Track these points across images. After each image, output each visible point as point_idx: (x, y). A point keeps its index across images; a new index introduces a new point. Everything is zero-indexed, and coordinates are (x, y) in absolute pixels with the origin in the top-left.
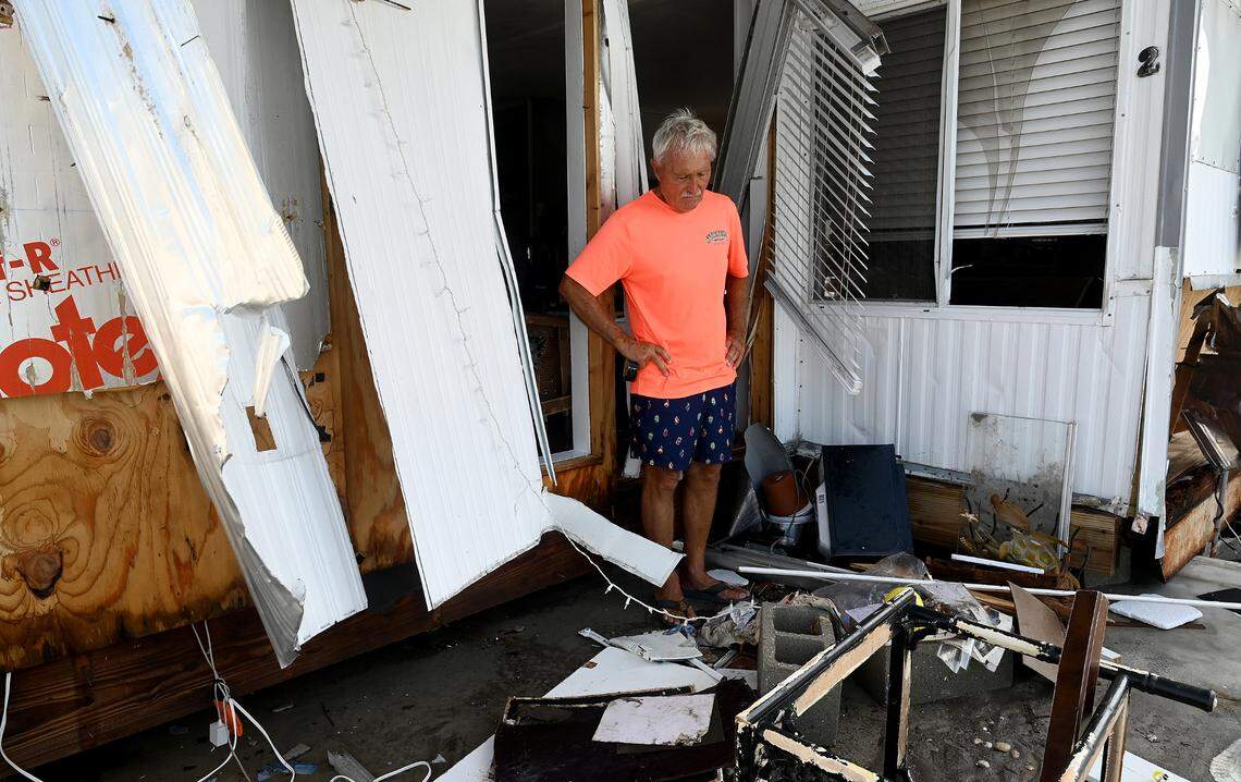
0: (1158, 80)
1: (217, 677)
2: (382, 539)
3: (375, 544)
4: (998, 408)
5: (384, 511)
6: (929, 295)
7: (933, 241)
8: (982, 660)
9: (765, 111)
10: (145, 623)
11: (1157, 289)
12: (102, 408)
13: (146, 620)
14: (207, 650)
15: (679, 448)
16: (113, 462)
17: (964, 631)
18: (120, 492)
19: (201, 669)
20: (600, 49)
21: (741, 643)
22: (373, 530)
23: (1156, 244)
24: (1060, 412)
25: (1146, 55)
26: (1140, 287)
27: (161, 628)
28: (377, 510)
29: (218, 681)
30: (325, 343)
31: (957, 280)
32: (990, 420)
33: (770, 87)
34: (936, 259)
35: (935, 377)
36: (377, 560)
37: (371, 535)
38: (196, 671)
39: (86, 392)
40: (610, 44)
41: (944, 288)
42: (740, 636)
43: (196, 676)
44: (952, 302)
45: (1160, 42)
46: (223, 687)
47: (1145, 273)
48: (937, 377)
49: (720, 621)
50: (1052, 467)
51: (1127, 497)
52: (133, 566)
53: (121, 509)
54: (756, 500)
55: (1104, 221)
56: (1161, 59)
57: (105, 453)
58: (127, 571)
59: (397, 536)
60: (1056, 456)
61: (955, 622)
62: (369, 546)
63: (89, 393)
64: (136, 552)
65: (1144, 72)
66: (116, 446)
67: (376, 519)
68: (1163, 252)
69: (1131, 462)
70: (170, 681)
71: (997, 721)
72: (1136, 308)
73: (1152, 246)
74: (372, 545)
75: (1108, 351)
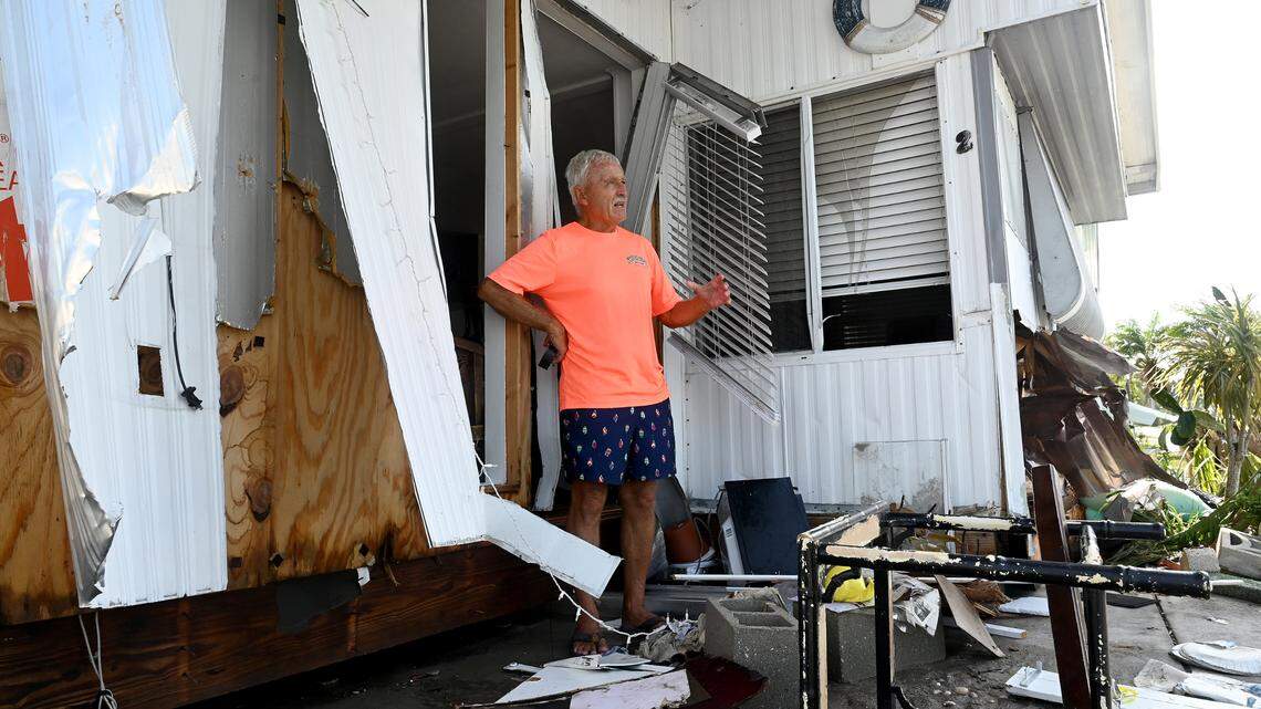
0: (973, 154)
1: (103, 688)
2: (303, 540)
3: (295, 545)
4: (876, 436)
5: (306, 507)
6: (804, 343)
7: (805, 301)
8: (923, 624)
9: (648, 188)
10: (26, 606)
11: (996, 319)
12: (21, 330)
13: (28, 603)
14: (94, 651)
15: (608, 460)
16: (23, 395)
17: (941, 523)
18: (25, 434)
19: (83, 679)
20: (521, 98)
21: (683, 652)
22: (294, 529)
23: (990, 281)
24: (931, 432)
25: (961, 137)
26: (982, 318)
27: (46, 615)
28: (299, 506)
29: (105, 693)
30: (268, 306)
31: (828, 329)
32: (870, 449)
33: (653, 167)
34: (809, 311)
35: (816, 418)
36: (295, 564)
37: (291, 535)
38: (75, 683)
39: (11, 304)
40: (531, 95)
41: (818, 336)
42: (683, 646)
43: (76, 689)
44: (827, 347)
45: (971, 127)
46: (110, 701)
47: (985, 306)
48: (819, 417)
49: (657, 636)
50: (932, 482)
51: (998, 502)
52: (25, 530)
53: (23, 455)
54: (663, 542)
55: (947, 274)
56: (973, 140)
57: (16, 383)
58: (15, 535)
59: (317, 540)
60: (932, 474)
61: (932, 516)
62: (287, 548)
63: (14, 306)
64: (31, 511)
65: (962, 149)
66: (30, 378)
67: (298, 517)
68: (996, 287)
69: (997, 469)
70: (44, 692)
71: (946, 678)
72: (982, 335)
73: (987, 285)
74: (291, 548)
75: (965, 375)
